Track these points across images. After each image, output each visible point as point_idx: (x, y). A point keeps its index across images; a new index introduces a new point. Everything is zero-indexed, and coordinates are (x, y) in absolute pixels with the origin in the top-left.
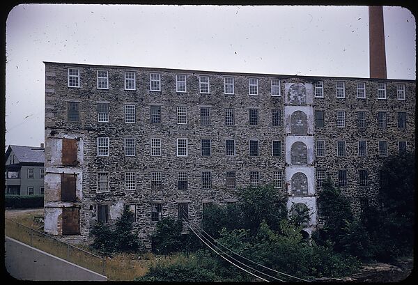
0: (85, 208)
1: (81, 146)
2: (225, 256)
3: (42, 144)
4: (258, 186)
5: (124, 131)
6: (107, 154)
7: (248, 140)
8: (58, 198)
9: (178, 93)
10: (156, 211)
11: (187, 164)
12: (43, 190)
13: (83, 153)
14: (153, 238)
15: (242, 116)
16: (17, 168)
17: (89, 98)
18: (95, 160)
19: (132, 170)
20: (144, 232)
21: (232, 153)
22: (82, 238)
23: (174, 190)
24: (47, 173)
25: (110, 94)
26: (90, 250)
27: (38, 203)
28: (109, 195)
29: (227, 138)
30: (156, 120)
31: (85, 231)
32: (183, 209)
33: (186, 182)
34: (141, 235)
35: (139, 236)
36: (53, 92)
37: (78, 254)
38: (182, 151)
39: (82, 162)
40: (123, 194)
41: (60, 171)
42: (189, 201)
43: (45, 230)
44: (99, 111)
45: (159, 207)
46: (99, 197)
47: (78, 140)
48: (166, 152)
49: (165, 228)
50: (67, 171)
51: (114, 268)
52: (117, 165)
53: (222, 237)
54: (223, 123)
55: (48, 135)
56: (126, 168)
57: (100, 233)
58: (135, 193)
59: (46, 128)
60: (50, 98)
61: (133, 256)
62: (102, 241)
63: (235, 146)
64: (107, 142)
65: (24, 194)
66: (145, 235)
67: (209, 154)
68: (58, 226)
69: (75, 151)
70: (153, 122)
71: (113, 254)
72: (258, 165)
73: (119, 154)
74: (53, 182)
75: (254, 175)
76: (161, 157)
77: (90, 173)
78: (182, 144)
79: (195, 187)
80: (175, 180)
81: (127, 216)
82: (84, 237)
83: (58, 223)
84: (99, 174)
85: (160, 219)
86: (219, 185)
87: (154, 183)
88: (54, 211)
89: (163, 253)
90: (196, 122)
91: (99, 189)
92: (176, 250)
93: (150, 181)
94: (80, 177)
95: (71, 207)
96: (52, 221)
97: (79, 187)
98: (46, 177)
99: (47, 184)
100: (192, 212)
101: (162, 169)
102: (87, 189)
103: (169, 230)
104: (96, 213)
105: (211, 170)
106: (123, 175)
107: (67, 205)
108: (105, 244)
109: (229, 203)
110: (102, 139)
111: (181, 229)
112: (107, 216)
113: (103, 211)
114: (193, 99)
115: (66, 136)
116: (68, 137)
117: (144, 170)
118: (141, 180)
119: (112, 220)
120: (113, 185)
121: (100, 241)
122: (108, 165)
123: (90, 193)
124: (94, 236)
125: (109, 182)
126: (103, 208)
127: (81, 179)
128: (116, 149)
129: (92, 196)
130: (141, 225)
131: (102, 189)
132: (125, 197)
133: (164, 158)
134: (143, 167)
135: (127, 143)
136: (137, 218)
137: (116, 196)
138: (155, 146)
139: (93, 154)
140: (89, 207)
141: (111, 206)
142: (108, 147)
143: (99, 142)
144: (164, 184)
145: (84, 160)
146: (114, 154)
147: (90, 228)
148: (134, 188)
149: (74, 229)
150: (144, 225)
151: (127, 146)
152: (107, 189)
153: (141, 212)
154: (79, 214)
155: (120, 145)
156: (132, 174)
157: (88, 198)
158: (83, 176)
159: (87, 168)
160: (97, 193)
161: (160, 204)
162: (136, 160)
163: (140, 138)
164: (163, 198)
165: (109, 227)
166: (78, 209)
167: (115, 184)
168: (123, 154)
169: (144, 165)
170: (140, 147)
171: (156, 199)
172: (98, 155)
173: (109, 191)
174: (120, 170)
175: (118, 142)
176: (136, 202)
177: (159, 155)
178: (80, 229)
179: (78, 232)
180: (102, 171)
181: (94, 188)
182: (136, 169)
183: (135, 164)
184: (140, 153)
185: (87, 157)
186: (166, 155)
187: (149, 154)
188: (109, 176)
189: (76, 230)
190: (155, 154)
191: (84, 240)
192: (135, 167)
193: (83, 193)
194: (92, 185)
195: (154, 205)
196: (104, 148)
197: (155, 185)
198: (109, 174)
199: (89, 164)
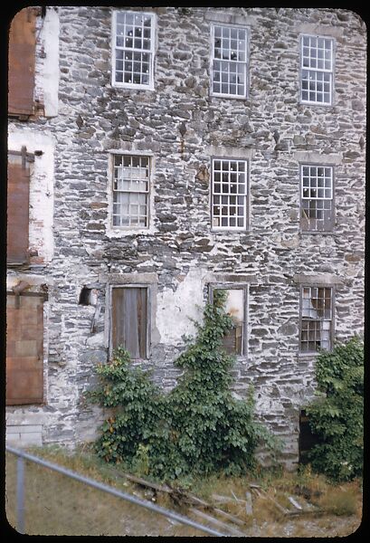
0: (64, 296)
1: (51, 35)
6: (145, 80)
10: (312, 315)
14: (305, 415)
18: (102, 101)
19: (237, 153)
20: (275, 394)
22: (51, 419)
28: (154, 247)
31: (63, 390)
34: (265, 404)
35: (256, 409)
39: (53, 106)
40: (205, 246)
45: (324, 300)
46: (119, 253)
52: (182, 131)
56: (213, 141)
57: (126, 402)
58: (245, 241)
64: (147, 34)
66: (277, 406)
73: (191, 84)
76: (334, 111)
77: (86, 153)
84: (118, 159)
85: (325, 346)
87: (311, 211)
91: (115, 221)
93: (296, 198)
94: (46, 166)
97: (43, 208)
101: (336, 157)
102: (72, 217)
104: (105, 320)
106: (203, 170)
117: (275, 153)
118: (266, 193)
119: (162, 346)
120: (168, 205)
121: (121, 431)
122: (151, 125)
123: (82, 234)
124: (97, 410)
125: (153, 194)
126: (131, 299)
127: (51, 174)
128: (180, 63)
129: (90, 250)
130: (263, 365)
131: (126, 222)
132: (210, 258)
133: (345, 113)
134: (272, 144)
135: (218, 43)
136: (251, 342)
137: (179, 249)
138: (313, 65)
139: (96, 75)
140: (78, 291)
141: (161, 289)
142: (152, 51)
143: (120, 30)
144: (343, 213)
145: (61, 97)
146: (171, 82)
147: (81, 379)
148: (240, 225)
149: (23, 383)
150: (274, 366)
151: (217, 55)
152: (145, 222)
153: (266, 316)
154: (41, 320)
155: (193, 50)
156: (234, 166)
157: (76, 254)
158: (58, 164)
159: (71, 132)
160: (110, 235)
161: (328, 289)
162: (250, 114)
163: (264, 29)
164: (340, 267)
165: (149, 374)
166: (36, 302)
167: (174, 202)
168: (206, 85)
169: (276, 137)
170: (264, 65)
171: (316, 270)
172: (115, 84)
173: (153, 230)
174: (192, 151)
175: (189, 37)
176: (248, 279)
177: (327, 100)
178: (42, 381)
179: (36, 394)
180: (129, 148)
181: (96, 216)
182: (248, 147)
183: (245, 128)
184: (263, 87)
185: (73, 85)
186: (349, 103)
187: (293, 93)
188: (153, 171)
189: (30, 383)
190: (312, 99)
191: (60, 426)
192: (245, 141)
193: (57, 235)
194: (89, 201)
195: (306, 291)
196: (138, 56)
197: (312, 215)
198: (153, 161)
199: (79, 115)
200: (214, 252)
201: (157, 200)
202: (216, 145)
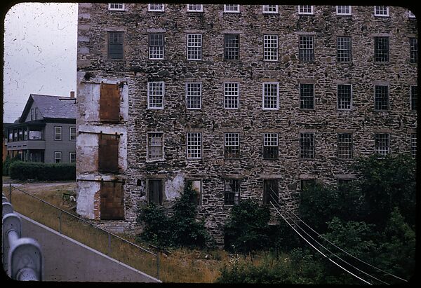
0: (131, 183)
1: (125, 93)
2: (334, 259)
3: (72, 93)
4: (387, 156)
5: (185, 72)
6: (161, 106)
7: (373, 85)
8: (94, 168)
9: (266, 15)
10: (230, 191)
11: (278, 122)
12: (74, 156)
13: (127, 104)
14: (226, 229)
15: (364, 48)
16: (40, 125)
17: (137, 25)
18: (144, 115)
19: (196, 130)
20: (214, 220)
21: (347, 105)
22: (127, 225)
23: (258, 159)
24: (80, 133)
25: (165, 18)
26: (138, 242)
27: (67, 173)
28: (164, 165)
29: (339, 82)
30: (231, 55)
31: (131, 215)
32: (270, 187)
33: (276, 148)
34: (209, 224)
35: (206, 225)
36: (89, 18)
37: (122, 247)
38: (270, 101)
39: (126, 117)
40: (184, 165)
41: (98, 129)
42: (280, 176)
43: (77, 212)
44: (151, 44)
45: (235, 185)
46: (151, 168)
47: (122, 85)
48: (246, 102)
49: (244, 215)
50: (107, 130)
51: (171, 270)
52: (175, 123)
53: (331, 231)
54: (334, 58)
55: (82, 79)
56: (187, 126)
57: (151, 219)
58: (200, 162)
59: (78, 70)
60: (85, 27)
61: (198, 253)
62: (155, 230)
63: (352, 93)
64: (161, 89)
65: (50, 160)
66: (214, 225)
67: (312, 107)
68: (95, 207)
69: (117, 101)
70: (227, 57)
71: (170, 249)
72: (388, 123)
73: (178, 105)
74: (88, 145)
75: (380, 139)
76: (239, 111)
77: (139, 133)
78: (270, 90)
79: (290, 157)
80: (258, 144)
81: (190, 195)
82: (130, 224)
83: (95, 203)
84: (150, 135)
85: (237, 203)
86: (326, 153)
87: (228, 150)
88: (89, 185)
89: (241, 251)
90: (293, 57)
91: (150, 157)
92: (260, 249)
93: (222, 146)
94: (124, 138)
95: (112, 181)
96: (87, 200)
97: (123, 153)
98: (79, 139)
99: (80, 148)
100: (284, 193)
101: (240, 129)
102: (134, 155)
103: (249, 219)
104: (146, 191)
105: (314, 131)
106: (183, 137)
107: (107, 178)
108: (159, 235)
109: (340, 181)
110: (154, 85)
111: (268, 218)
112: (161, 195)
113: (155, 189)
114: (287, 23)
115: (105, 81)
116: (109, 82)
117: (213, 129)
118: (209, 145)
119: (168, 201)
120: (170, 151)
121: (151, 230)
122: (162, 121)
123: (137, 161)
124: (143, 223)
125: (164, 146)
126: (156, 184)
127: (126, 142)
128: (174, 98)
129: (140, 166)
130: (208, 209)
131: (154, 157)
132: (186, 169)
133: (243, 111)
134: (212, 126)
135: (189, 89)
136: (203, 200)
137: (174, 166)
138: (230, 94)
139: (142, 105)
140: (136, 181)
141: (167, 180)
142: (163, 95)
143: (151, 89)
144: (244, 151)
145: (129, 114)
146: (170, 106)
147: (138, 211)
148: (199, 156)
149: (116, 212)
150: (213, 210)
151: (189, 94)
152: (161, 156)
153: (209, 190)
154: (123, 190)
155: (179, 93)
156: (196, 135)
157: (135, 168)
158: (128, 137)
159: (133, 126)
160: (147, 162)
161: (237, 180)
162: (202, 115)
163: (208, 82)
164: (242, 172)
165: (163, 211)
166: (121, 184)
167: (171, 149)
168: (184, 105)
169: (214, 123)
170: (208, 96)
171: (231, 173)
172: (149, 108)
173: (164, 159)
174: (179, 130)
175: (177, 89)
176: (202, 176)
177: (236, 107)
178: (124, 212)
179: (121, 216)
180: (154, 131)
181: (142, 155)
182: (202, 127)
183: (200, 120)
184: (208, 104)
185: (134, 110)
186: (246, 107)
187: (221, 105)
188: (164, 138)
189: (119, 213)
190: (230, 106)
191: (130, 227)
192: (200, 125)
193: (128, 161)
194: (140, 150)
195: (227, 181)
196: (157, 97)
197: (230, 152)
198: (163, 135)
199: (136, 120)
200: (188, 167)
201: (165, 148)
202: (188, 127)
